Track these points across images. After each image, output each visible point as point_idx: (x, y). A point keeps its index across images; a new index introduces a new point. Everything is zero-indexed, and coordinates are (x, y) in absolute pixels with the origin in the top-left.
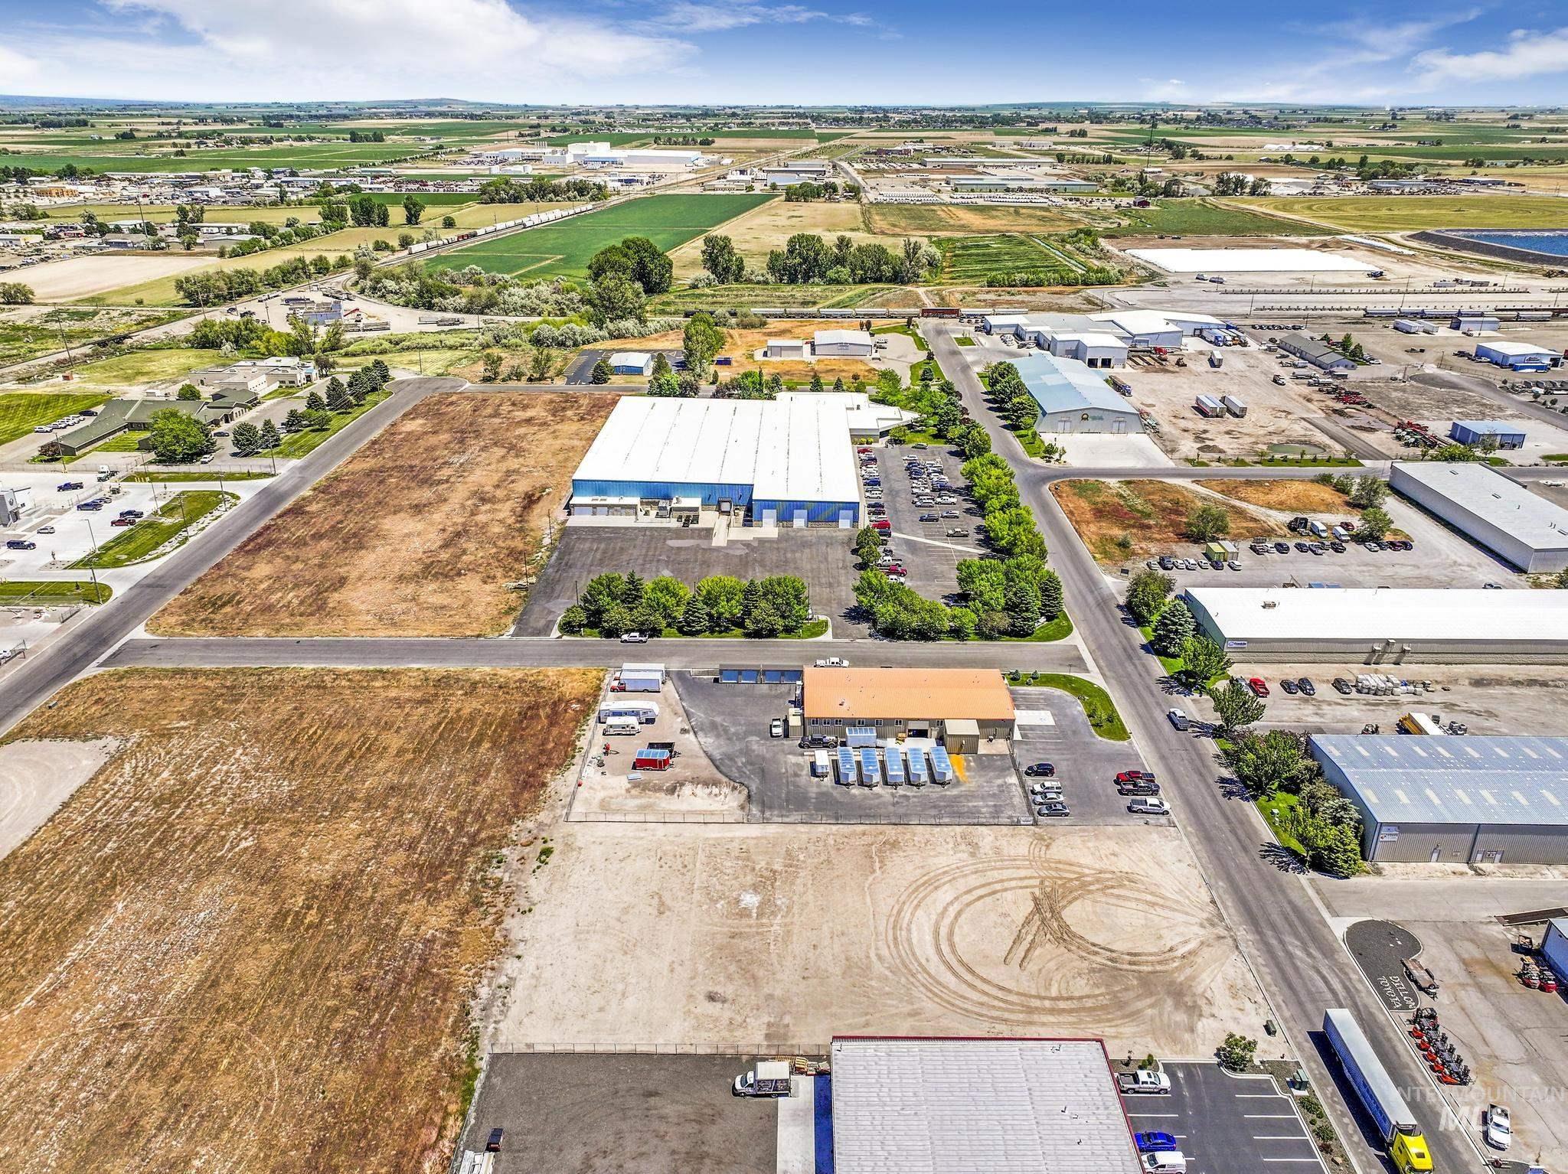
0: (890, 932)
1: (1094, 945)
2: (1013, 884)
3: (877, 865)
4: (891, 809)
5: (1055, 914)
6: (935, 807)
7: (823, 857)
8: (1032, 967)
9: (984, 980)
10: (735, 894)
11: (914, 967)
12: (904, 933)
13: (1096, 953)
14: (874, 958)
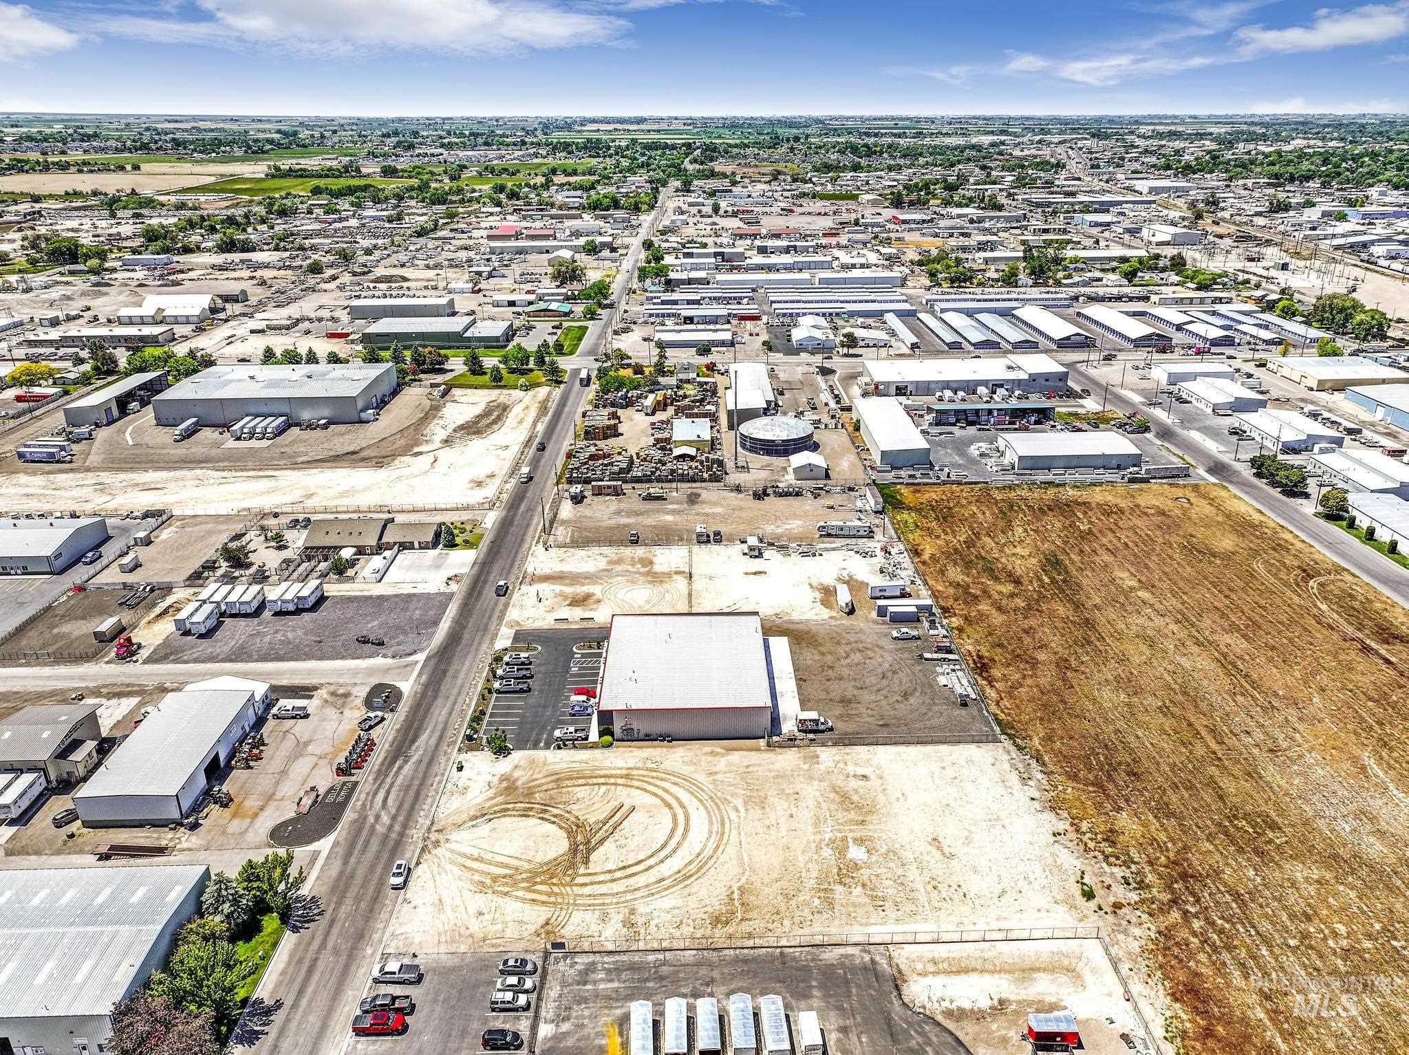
0: (727, 830)
1: (554, 823)
2: (602, 878)
3: (736, 896)
4: (716, 974)
5: (574, 850)
6: (662, 978)
7: (793, 902)
8: (614, 804)
9: (655, 795)
10: (874, 858)
11: (709, 804)
12: (715, 829)
13: (555, 816)
14: (742, 809)
